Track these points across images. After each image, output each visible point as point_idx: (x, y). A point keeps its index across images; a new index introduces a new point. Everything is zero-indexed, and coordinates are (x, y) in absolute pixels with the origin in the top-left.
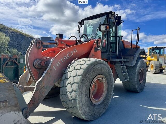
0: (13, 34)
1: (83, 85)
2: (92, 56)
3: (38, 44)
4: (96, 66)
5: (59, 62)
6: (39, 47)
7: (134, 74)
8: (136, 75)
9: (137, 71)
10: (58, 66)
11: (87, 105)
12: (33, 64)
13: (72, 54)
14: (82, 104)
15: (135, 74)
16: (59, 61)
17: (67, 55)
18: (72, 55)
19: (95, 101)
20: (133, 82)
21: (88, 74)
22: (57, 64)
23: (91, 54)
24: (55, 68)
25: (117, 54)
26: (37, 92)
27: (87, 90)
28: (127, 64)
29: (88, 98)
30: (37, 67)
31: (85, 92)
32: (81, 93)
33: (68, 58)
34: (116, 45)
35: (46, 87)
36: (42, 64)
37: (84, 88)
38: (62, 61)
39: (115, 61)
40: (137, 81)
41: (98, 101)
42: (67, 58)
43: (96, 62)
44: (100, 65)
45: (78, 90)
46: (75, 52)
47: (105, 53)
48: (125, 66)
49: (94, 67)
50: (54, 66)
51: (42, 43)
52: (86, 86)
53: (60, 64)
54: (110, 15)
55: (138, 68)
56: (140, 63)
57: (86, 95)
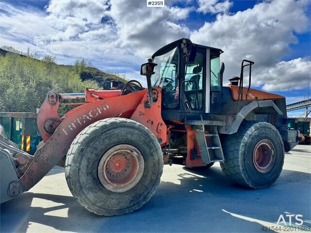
1: (82, 157)
3: (50, 99)
4: (113, 130)
5: (73, 124)
6: (53, 102)
7: (236, 151)
8: (240, 152)
9: (242, 144)
10: (71, 129)
11: (90, 189)
12: (43, 125)
13: (99, 111)
14: (81, 187)
15: (238, 150)
16: (74, 122)
17: (90, 113)
18: (99, 113)
19: (112, 185)
20: (235, 166)
21: (95, 141)
22: (70, 126)
24: (66, 133)
25: (207, 111)
26: (36, 163)
27: (90, 166)
28: (223, 132)
29: (94, 179)
30: (47, 130)
31: (86, 168)
32: (77, 168)
33: (90, 117)
34: (203, 95)
35: (50, 158)
36: (54, 126)
37: (84, 163)
38: (79, 122)
39: (193, 124)
40: (244, 165)
41: (122, 188)
42: (88, 118)
44: (123, 129)
46: (105, 109)
47: (176, 111)
48: (217, 135)
49: (108, 132)
50: (64, 130)
51: (60, 97)
52: (88, 159)
53: (74, 126)
54: (182, 46)
55: (246, 139)
56: (254, 130)
57: (89, 174)
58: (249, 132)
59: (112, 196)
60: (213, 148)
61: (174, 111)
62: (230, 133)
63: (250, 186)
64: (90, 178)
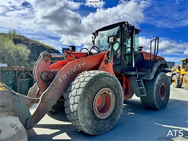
0: (33, 46)
1: (85, 97)
2: (102, 68)
3: (45, 57)
4: (100, 79)
5: (65, 75)
6: (47, 60)
7: (152, 89)
8: (154, 89)
9: (155, 85)
10: (64, 78)
11: (89, 118)
12: (40, 76)
13: (80, 66)
14: (84, 117)
15: (153, 89)
16: (65, 74)
17: (75, 68)
18: (79, 67)
19: (99, 115)
20: (151, 98)
21: (91, 86)
22: (63, 76)
23: (101, 67)
24: (61, 81)
25: (134, 66)
26: (42, 103)
27: (89, 103)
28: (145, 78)
29: (91, 111)
30: (44, 79)
31: (87, 104)
32: (83, 105)
33: (75, 70)
35: (51, 99)
36: (49, 76)
37: (86, 101)
38: (69, 74)
39: (129, 74)
40: (156, 97)
41: (104, 116)
42: (74, 70)
43: (100, 74)
44: (105, 78)
45: (80, 103)
46: (83, 65)
48: (142, 80)
49: (98, 80)
50: (60, 79)
51: (50, 56)
52: (88, 99)
53: (66, 76)
54: (123, 26)
55: (157, 82)
56: (160, 77)
57: (89, 108)
58: (158, 78)
59: (100, 122)
60: (141, 88)
61: (118, 66)
62: (150, 79)
63: (158, 108)
64: (89, 111)
